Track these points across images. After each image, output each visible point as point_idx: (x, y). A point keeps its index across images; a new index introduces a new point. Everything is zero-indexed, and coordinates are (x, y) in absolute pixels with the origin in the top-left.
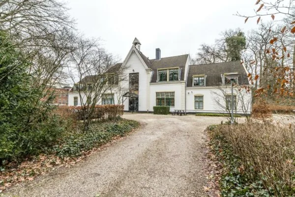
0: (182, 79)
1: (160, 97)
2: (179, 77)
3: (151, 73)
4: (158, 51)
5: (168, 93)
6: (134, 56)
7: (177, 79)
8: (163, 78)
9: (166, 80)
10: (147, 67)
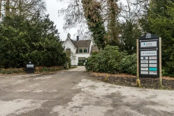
0: (89, 52)
1: (80, 59)
2: (87, 51)
3: (76, 49)
4: (78, 37)
5: (83, 57)
6: (68, 41)
7: (87, 52)
8: (81, 51)
9: (82, 52)
10: (74, 47)
